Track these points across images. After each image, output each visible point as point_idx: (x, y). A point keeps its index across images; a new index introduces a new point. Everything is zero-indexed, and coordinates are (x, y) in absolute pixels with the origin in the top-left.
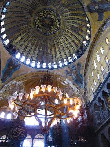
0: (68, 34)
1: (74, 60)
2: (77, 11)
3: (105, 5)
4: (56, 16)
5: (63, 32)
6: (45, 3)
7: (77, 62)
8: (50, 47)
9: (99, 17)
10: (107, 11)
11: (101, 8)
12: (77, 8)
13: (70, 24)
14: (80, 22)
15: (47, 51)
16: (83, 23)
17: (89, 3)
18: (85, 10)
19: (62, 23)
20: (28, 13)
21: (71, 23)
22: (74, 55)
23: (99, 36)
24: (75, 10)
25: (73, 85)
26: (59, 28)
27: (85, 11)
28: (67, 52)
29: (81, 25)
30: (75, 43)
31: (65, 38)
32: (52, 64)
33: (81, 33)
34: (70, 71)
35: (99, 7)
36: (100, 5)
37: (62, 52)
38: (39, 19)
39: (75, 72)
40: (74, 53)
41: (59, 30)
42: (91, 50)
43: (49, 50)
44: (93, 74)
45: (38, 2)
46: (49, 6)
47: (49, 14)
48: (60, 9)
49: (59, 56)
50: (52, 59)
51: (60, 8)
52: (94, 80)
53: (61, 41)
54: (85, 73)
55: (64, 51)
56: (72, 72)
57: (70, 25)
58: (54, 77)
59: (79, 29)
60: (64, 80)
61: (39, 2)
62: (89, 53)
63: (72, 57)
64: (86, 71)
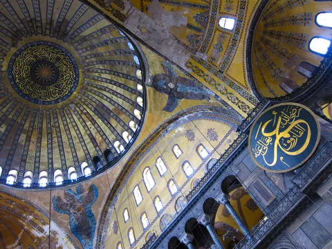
0: (83, 116)
1: (82, 179)
2: (123, 79)
3: (188, 88)
4: (70, 70)
5: (73, 109)
6: (61, 33)
7: (90, 182)
8: (29, 131)
9: (168, 104)
10: (188, 98)
11: (178, 90)
12: (125, 72)
13: (96, 97)
14: (120, 101)
15: (17, 138)
16: (126, 106)
17: (160, 73)
18: (146, 81)
19: (78, 88)
20: (9, 34)
21: (98, 96)
22: (84, 165)
23: (155, 138)
24: (118, 76)
25: (66, 240)
26: (68, 96)
27: (146, 83)
28: (69, 156)
29: (120, 108)
30: (93, 139)
31: (74, 124)
32: (21, 174)
33: (114, 123)
34: (65, 201)
35: (176, 86)
36: (179, 85)
37: (56, 151)
38: (30, 58)
39: (79, 205)
40: (86, 160)
41: (64, 102)
42: (131, 162)
43: (23, 137)
44: (126, 218)
45: (47, 23)
46: (65, 45)
47: (58, 59)
48: (87, 61)
49: (44, 159)
50: (25, 161)
51: (87, 58)
52: (129, 231)
53: (62, 126)
54: (105, 212)
55: (62, 150)
56: (71, 205)
57: (94, 100)
58: (18, 210)
59: (112, 114)
60: (44, 224)
61: (48, 26)
62: (124, 167)
63: (78, 170)
64: (107, 209)
